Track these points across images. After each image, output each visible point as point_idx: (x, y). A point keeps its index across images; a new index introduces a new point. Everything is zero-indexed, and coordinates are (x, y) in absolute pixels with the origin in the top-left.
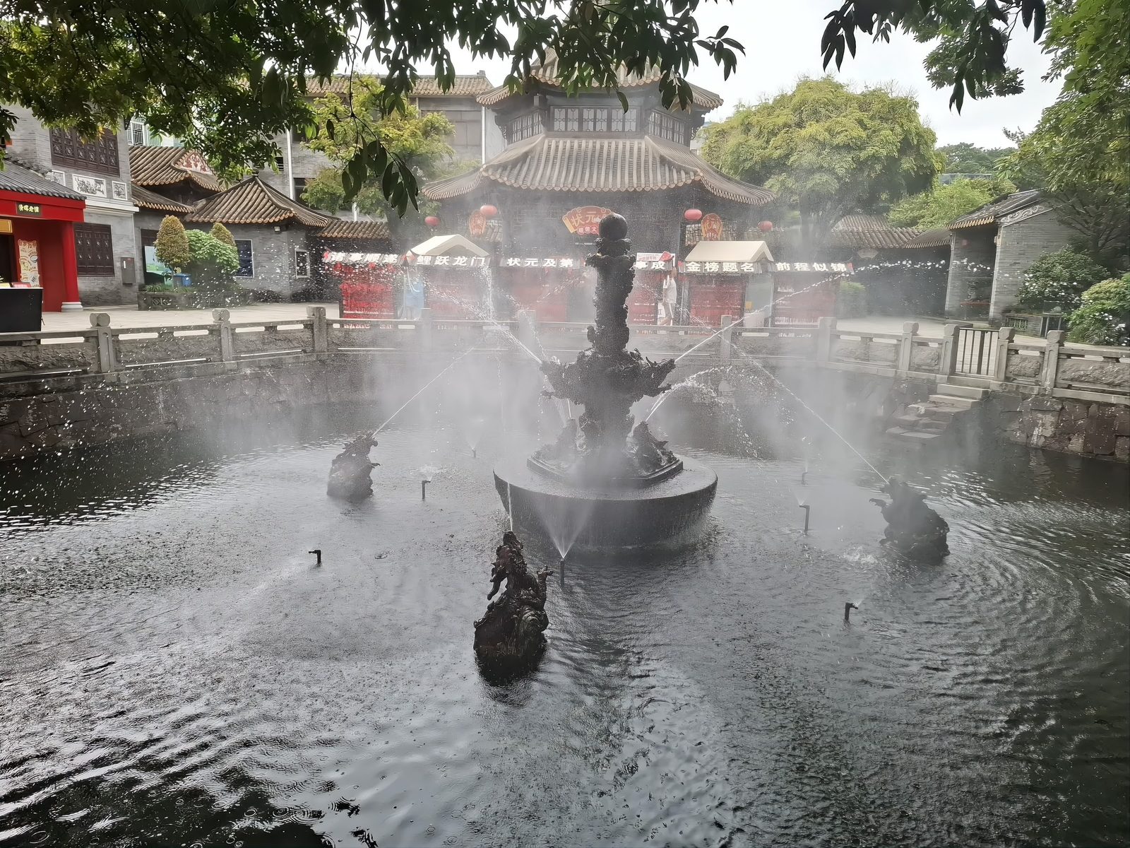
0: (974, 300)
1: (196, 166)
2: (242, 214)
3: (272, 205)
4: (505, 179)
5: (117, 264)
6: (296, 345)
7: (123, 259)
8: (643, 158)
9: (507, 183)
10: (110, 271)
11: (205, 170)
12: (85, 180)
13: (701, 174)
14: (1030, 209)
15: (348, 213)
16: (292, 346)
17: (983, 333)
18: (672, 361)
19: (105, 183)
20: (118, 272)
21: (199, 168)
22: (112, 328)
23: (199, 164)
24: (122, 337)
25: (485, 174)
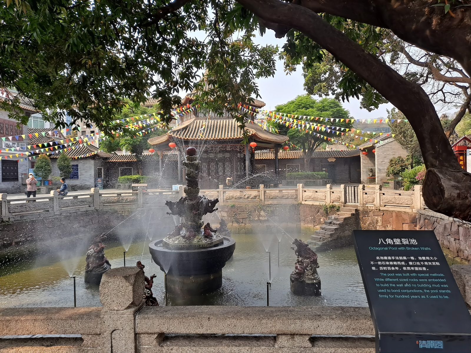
0: (372, 176)
1: (57, 136)
2: (75, 154)
3: (88, 150)
4: (178, 136)
5: (20, 176)
6: (86, 204)
7: (22, 174)
8: (233, 126)
9: (179, 137)
10: (16, 179)
11: (61, 137)
12: (8, 143)
13: (255, 131)
14: (386, 140)
15: (120, 152)
16: (84, 204)
17: (355, 187)
18: (217, 199)
19: (16, 144)
20: (20, 180)
21: (58, 136)
22: (8, 199)
23: (58, 135)
24: (12, 203)
25: (170, 134)
